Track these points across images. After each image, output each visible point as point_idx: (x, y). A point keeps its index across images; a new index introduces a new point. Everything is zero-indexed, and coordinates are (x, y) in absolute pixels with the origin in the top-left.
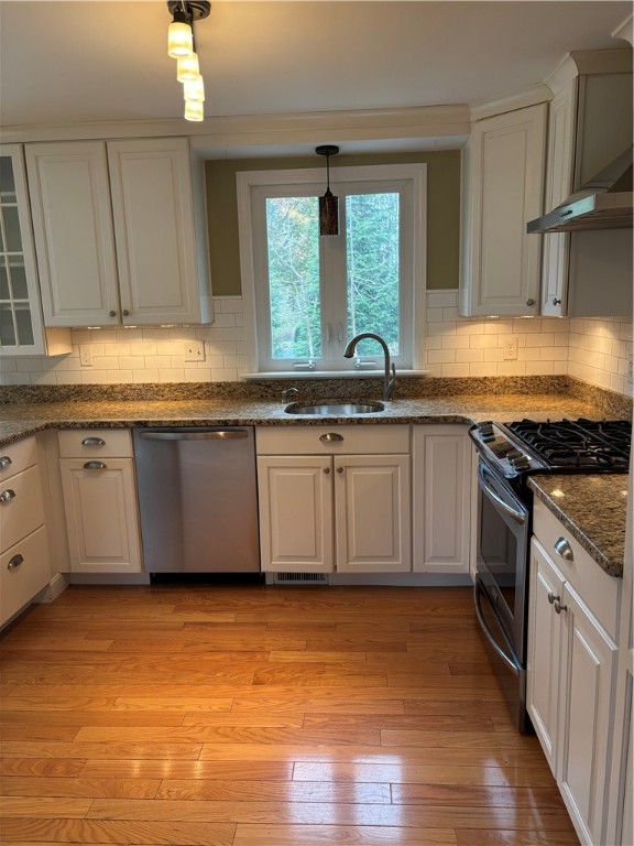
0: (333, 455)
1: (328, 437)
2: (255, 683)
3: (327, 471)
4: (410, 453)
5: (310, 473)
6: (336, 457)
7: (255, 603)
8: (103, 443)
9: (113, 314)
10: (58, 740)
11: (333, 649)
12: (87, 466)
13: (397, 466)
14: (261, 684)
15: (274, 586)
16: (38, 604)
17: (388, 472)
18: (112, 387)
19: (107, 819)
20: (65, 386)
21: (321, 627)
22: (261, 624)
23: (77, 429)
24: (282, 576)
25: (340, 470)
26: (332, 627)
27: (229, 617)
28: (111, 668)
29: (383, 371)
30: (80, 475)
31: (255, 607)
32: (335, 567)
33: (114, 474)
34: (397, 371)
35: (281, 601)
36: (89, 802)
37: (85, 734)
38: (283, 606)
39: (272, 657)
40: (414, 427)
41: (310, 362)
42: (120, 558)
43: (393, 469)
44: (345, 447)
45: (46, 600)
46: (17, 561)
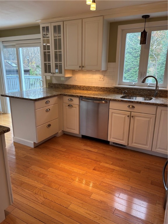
0: (131, 112)
1: (131, 106)
2: (94, 169)
3: (128, 116)
4: (156, 115)
5: (124, 116)
6: (132, 112)
7: (104, 148)
8: (73, 100)
9: (80, 67)
10: (44, 169)
11: (119, 166)
12: (69, 105)
13: (151, 118)
14: (95, 170)
15: (112, 145)
16: (56, 137)
17: (148, 119)
18: (81, 86)
19: (45, 191)
20: (70, 85)
21: (118, 159)
22: (103, 154)
23: (67, 96)
24: (114, 143)
25: (133, 117)
26: (122, 160)
27: (96, 150)
28: (63, 156)
29: (155, 88)
30: (67, 107)
31: (104, 149)
32: (128, 144)
33: (75, 108)
34: (159, 88)
35: (111, 150)
36: (43, 185)
37: (50, 169)
38: (111, 151)
39: (101, 164)
40: (158, 106)
41: (133, 84)
42: (74, 129)
43: (150, 119)
44: (135, 110)
45: (57, 136)
46: (49, 125)
